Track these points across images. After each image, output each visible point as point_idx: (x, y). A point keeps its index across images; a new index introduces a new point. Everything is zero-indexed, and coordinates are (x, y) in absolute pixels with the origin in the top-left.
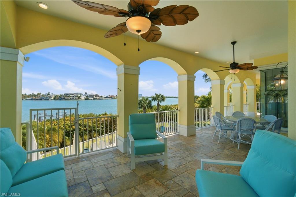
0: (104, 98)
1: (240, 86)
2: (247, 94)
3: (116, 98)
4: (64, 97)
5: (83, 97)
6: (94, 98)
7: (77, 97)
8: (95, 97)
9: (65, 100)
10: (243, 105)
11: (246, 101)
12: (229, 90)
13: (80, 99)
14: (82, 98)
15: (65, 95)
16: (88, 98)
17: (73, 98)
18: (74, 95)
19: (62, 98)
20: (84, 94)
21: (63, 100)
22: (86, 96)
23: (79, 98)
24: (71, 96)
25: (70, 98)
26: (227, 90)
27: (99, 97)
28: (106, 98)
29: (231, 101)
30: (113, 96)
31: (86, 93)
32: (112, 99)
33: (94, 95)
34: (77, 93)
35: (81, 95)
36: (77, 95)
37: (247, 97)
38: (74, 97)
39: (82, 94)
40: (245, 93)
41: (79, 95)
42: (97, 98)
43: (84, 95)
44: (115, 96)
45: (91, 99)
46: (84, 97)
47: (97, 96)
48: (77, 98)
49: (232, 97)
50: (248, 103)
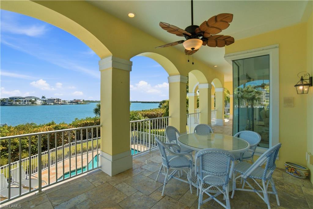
0: (68, 103)
1: (208, 88)
2: (215, 98)
3: (82, 103)
4: (8, 101)
5: (39, 102)
6: (54, 103)
7: (30, 101)
8: (56, 101)
9: (11, 105)
10: (211, 111)
11: (214, 106)
12: (196, 93)
13: (34, 105)
14: (37, 103)
15: (12, 99)
16: (46, 102)
17: (25, 103)
18: (26, 99)
19: (6, 103)
20: (41, 98)
21: (7, 105)
22: (44, 101)
23: (33, 103)
24: (21, 100)
25: (19, 103)
26: (194, 93)
27: (62, 102)
28: (71, 102)
29: (198, 106)
30: (79, 100)
31: (43, 97)
32: (78, 104)
33: (54, 99)
34: (31, 97)
35: (36, 99)
36: (30, 99)
37: (215, 101)
38: (25, 101)
39: (38, 99)
40: (213, 97)
41: (34, 100)
42: (58, 103)
43: (40, 100)
44: (82, 100)
45: (51, 105)
46: (41, 101)
47: (58, 100)
48: (30, 103)
49: (199, 102)
50: (216, 108)
